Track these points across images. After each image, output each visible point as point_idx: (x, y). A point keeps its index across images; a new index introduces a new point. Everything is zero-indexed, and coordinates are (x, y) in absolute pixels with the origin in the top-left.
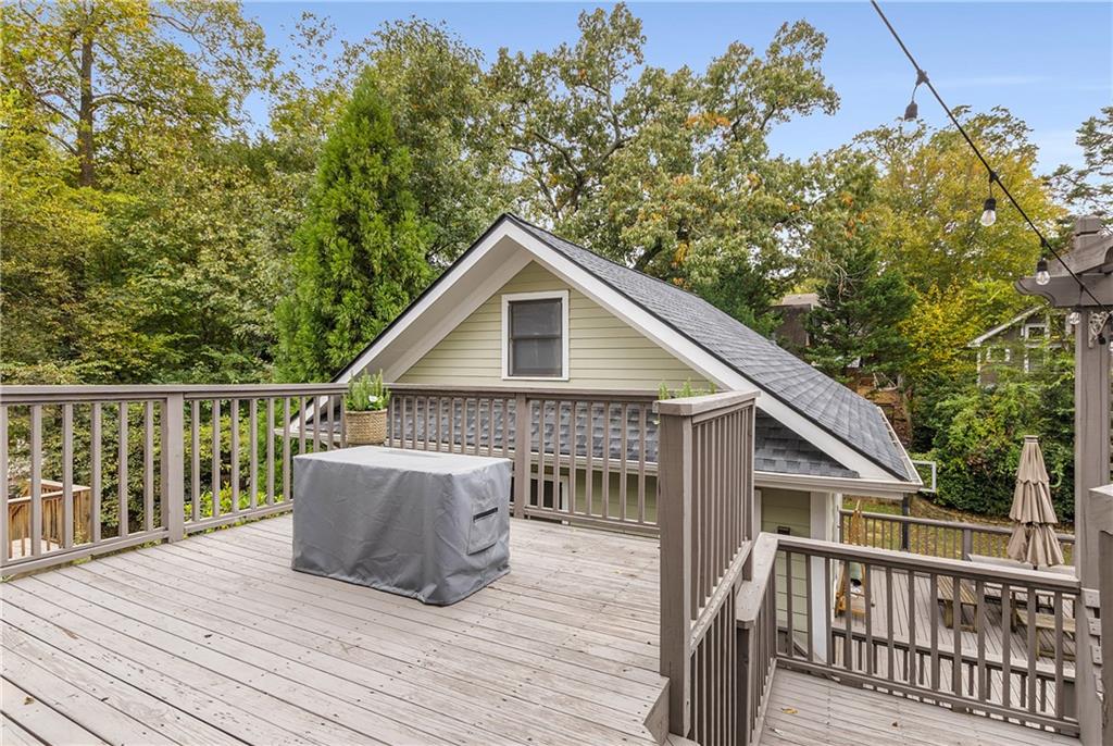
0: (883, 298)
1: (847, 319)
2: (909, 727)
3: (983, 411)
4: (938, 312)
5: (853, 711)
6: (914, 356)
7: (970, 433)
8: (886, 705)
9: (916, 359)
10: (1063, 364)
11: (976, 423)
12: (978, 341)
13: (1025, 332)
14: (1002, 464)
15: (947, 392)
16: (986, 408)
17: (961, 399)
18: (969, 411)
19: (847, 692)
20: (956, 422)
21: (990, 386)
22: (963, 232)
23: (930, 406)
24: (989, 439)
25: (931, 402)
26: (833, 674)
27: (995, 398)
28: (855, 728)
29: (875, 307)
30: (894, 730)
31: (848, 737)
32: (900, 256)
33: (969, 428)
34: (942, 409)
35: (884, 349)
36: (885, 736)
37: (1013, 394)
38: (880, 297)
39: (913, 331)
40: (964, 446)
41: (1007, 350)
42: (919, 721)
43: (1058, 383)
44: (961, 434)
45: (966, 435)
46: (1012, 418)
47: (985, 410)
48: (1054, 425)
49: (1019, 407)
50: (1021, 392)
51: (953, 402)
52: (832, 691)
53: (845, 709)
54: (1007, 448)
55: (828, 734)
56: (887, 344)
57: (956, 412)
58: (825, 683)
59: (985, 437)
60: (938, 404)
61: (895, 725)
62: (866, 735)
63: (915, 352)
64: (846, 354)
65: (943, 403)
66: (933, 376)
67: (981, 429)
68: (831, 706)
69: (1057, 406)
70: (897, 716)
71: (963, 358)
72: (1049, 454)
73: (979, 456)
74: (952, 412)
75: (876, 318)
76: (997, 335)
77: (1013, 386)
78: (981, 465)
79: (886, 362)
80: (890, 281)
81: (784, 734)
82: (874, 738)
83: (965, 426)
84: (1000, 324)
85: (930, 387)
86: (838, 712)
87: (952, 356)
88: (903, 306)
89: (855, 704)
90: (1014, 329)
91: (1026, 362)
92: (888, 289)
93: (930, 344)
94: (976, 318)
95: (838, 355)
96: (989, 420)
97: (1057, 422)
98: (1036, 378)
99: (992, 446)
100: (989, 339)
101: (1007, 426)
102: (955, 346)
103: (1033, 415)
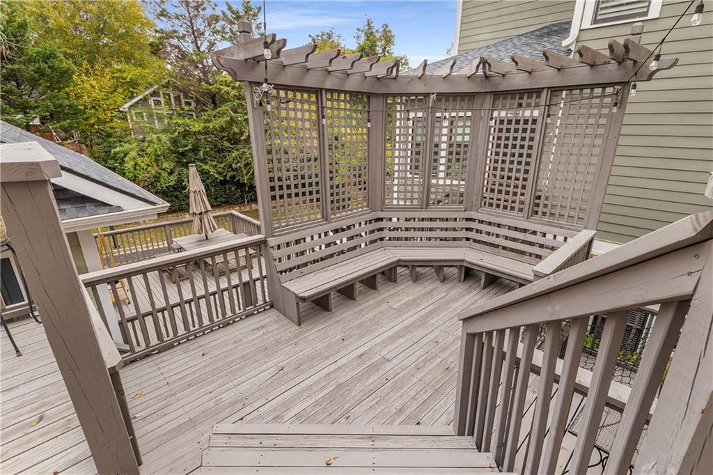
0: (46, 66)
1: (16, 81)
2: (210, 351)
3: (141, 153)
4: (94, 83)
5: (176, 365)
6: (85, 116)
7: (137, 168)
8: (192, 347)
9: (87, 119)
10: (176, 123)
11: (139, 160)
12: (127, 106)
13: (151, 102)
14: (159, 184)
15: (115, 142)
16: (143, 151)
17: (126, 146)
18: (133, 154)
19: (166, 356)
20: (127, 162)
21: (141, 137)
22: (95, 23)
23: (106, 152)
24: (148, 170)
25: (107, 149)
26: (153, 351)
27: (146, 144)
28: (185, 373)
29: (39, 71)
30: (205, 358)
31: (184, 381)
32: (49, 31)
33: (136, 164)
34: (116, 154)
35: (59, 110)
36: (202, 365)
37: (155, 141)
38: (43, 65)
39: (78, 97)
40: (135, 176)
41: (144, 114)
42: (212, 344)
43: (176, 134)
44: (132, 169)
45: (135, 169)
46: (158, 156)
47: (142, 152)
48: (178, 158)
49: (160, 149)
50: (159, 140)
51: (121, 149)
52: (156, 361)
53: (171, 367)
54: (159, 173)
55: (171, 390)
56: (61, 106)
57: (126, 155)
58: (150, 359)
59: (146, 169)
60: (113, 151)
61: (203, 355)
62: (192, 373)
63: (85, 113)
64: (25, 113)
65: (115, 150)
66: (102, 130)
67: (142, 164)
68: (162, 371)
69: (178, 147)
70: (201, 349)
71: (120, 118)
72: (180, 174)
73: (146, 181)
74: (122, 155)
75: (44, 83)
76: (137, 103)
77: (155, 136)
78: (148, 186)
79: (65, 120)
80: (48, 52)
81: (143, 414)
82: (197, 370)
83: (133, 163)
84: (137, 96)
85: (103, 139)
86: (168, 372)
87: (111, 117)
88: (65, 75)
89: (176, 359)
90: (145, 100)
91: (156, 121)
92: (48, 58)
93: (94, 107)
94: (120, 90)
95: (17, 113)
96: (146, 158)
97: (180, 156)
98: (164, 131)
99: (151, 174)
100: (132, 106)
101: (156, 161)
102: (113, 109)
103: (168, 153)
